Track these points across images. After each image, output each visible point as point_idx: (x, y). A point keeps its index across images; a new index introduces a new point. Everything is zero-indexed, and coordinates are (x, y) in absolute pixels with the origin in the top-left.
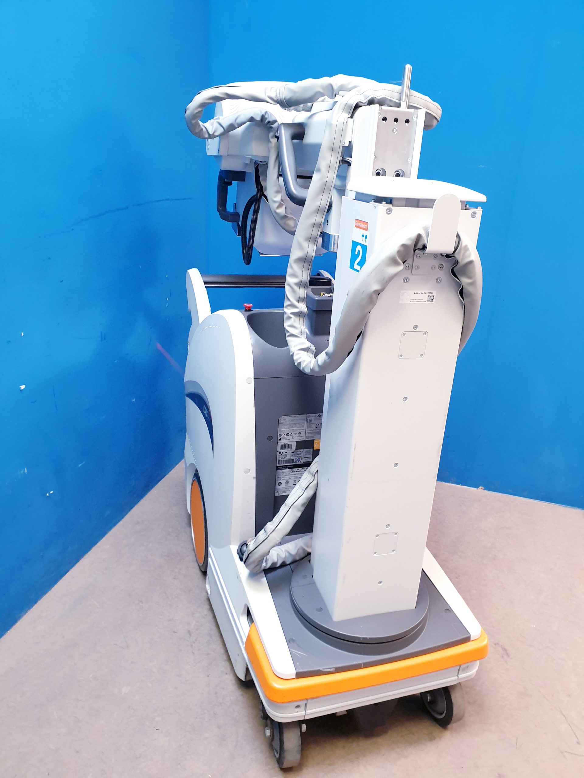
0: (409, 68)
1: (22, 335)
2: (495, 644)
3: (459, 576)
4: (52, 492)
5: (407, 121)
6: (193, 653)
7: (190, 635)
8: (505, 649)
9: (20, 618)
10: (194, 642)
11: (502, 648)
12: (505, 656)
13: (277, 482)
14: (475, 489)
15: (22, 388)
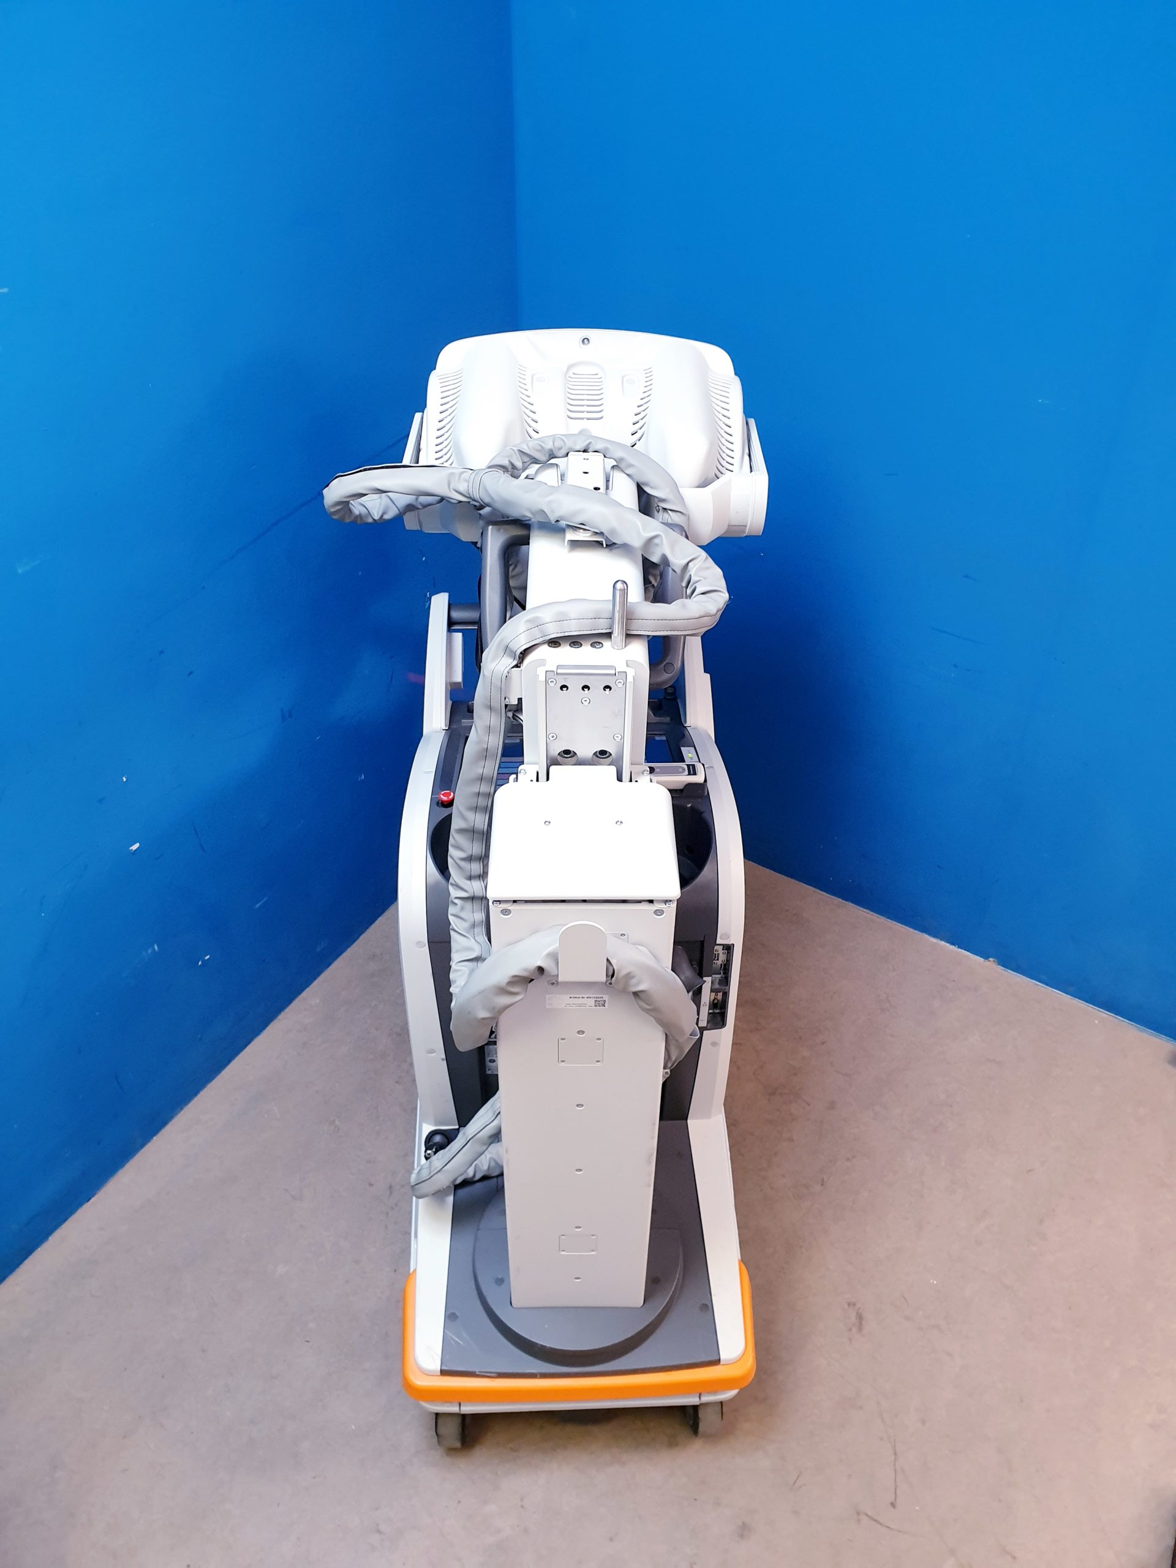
1: (125, 779)
2: (849, 1304)
3: (854, 1157)
4: (208, 957)
5: (607, 688)
6: (386, 1227)
7: (391, 1193)
8: (860, 1317)
9: (170, 1118)
10: (392, 1209)
11: (857, 1313)
12: (854, 1330)
13: (488, 1059)
14: (982, 959)
15: (134, 849)
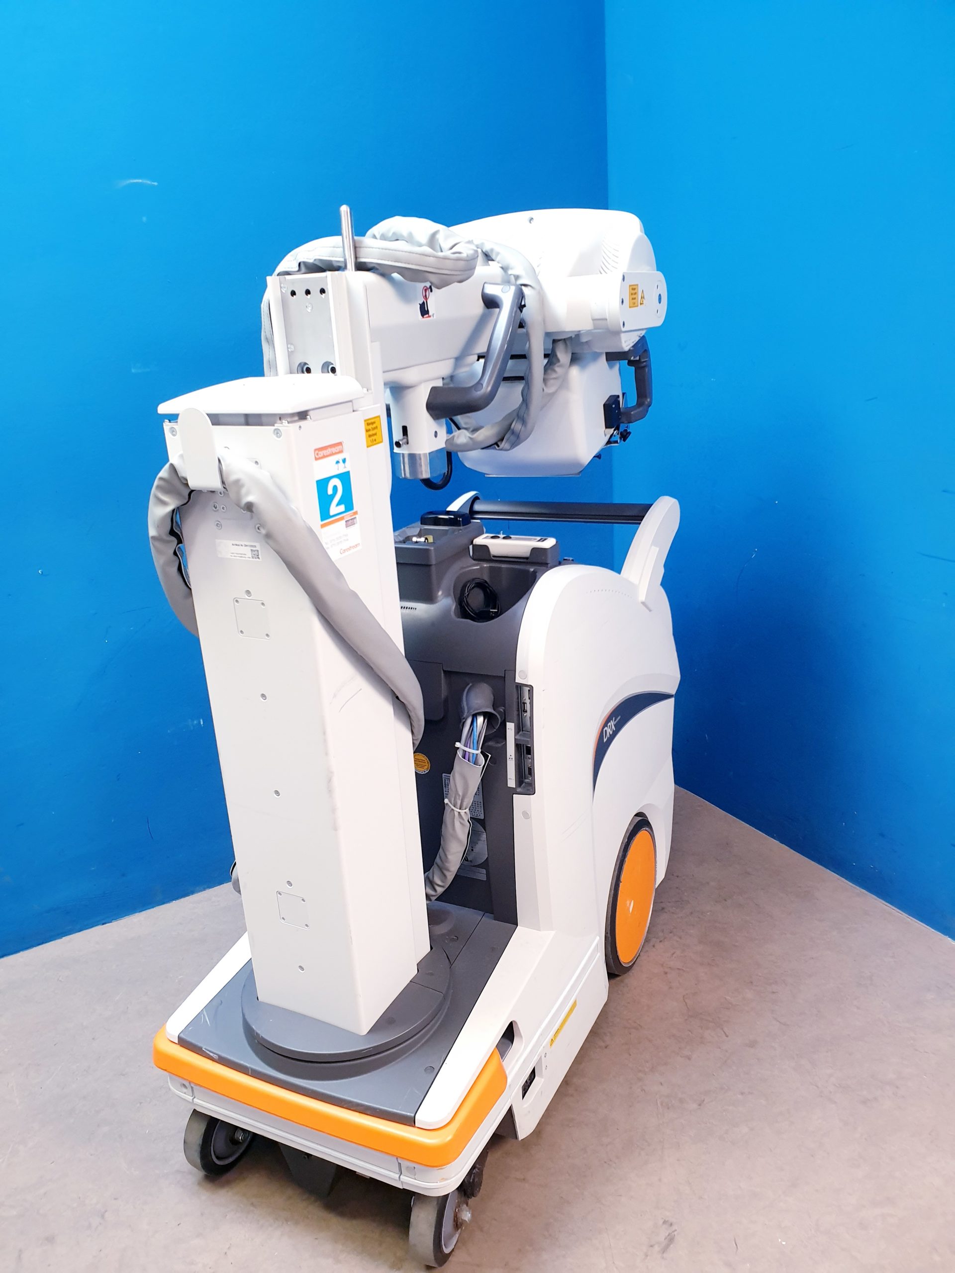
0: (344, 211)
5: (323, 291)
